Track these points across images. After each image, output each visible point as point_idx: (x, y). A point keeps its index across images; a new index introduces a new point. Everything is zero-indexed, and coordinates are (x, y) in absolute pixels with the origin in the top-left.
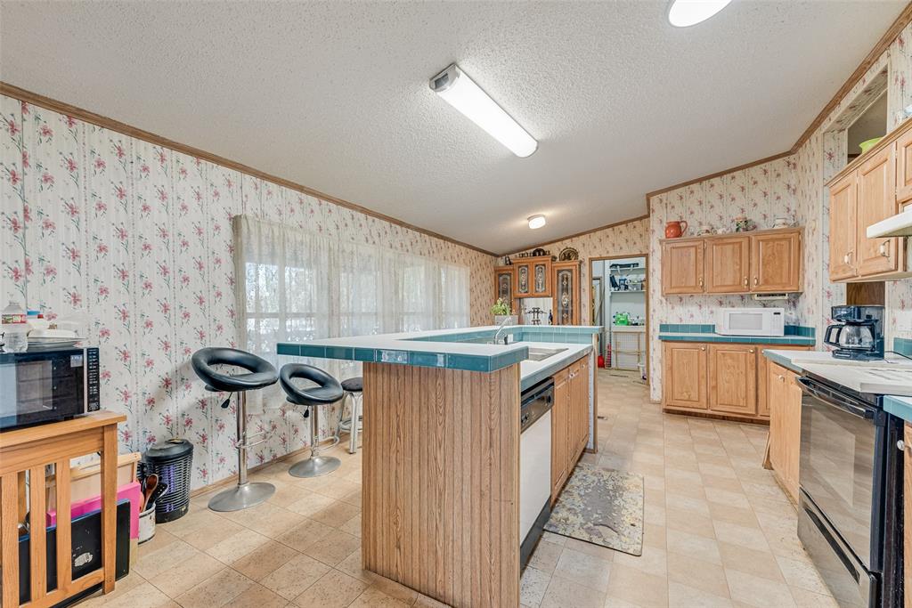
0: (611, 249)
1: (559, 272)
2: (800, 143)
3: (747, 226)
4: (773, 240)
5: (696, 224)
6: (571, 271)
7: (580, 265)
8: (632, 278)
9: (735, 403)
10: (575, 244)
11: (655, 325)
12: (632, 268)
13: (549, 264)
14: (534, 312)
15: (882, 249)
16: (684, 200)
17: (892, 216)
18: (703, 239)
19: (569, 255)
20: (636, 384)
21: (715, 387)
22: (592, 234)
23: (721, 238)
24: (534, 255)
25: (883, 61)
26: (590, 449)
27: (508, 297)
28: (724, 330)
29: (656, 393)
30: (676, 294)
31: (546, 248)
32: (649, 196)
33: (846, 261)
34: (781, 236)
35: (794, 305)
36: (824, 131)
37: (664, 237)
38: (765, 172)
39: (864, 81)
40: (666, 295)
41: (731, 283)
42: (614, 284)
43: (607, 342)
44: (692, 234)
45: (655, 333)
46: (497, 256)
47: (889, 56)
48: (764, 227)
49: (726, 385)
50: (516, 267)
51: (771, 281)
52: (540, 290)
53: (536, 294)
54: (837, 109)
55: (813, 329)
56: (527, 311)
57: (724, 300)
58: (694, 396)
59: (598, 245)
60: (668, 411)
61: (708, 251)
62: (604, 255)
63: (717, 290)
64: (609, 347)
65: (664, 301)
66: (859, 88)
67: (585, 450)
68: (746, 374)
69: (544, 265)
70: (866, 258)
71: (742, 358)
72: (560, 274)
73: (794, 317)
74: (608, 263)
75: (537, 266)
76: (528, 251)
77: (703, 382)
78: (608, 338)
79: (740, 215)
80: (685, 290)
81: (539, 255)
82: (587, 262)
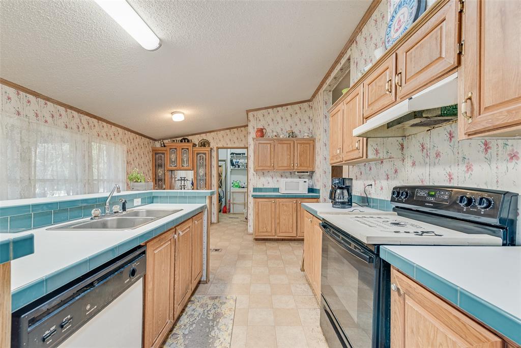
0: (229, 143)
1: (198, 154)
2: (314, 96)
3: (292, 135)
4: (304, 143)
5: (271, 132)
6: (205, 154)
7: (211, 151)
8: (242, 161)
9: (287, 231)
10: (208, 137)
11: (251, 188)
12: (241, 156)
13: (191, 148)
14: (181, 180)
15: (357, 145)
16: (265, 117)
17: (361, 125)
18: (273, 140)
19: (204, 144)
20: (242, 222)
21: (279, 223)
22: (218, 132)
23: (281, 140)
24: (181, 141)
25: (349, 52)
26: (203, 281)
27: (163, 169)
28: (283, 191)
29: (251, 229)
30: (262, 171)
31: (189, 138)
32: (248, 112)
33: (338, 152)
34: (306, 142)
35: (311, 178)
36: (324, 89)
37: (255, 137)
38: (300, 108)
39: (341, 64)
40: (256, 171)
41: (286, 165)
42: (232, 164)
43: (228, 198)
44: (269, 137)
45: (251, 193)
46: (155, 140)
47: (351, 50)
48: (300, 137)
49: (284, 221)
50: (168, 149)
51: (302, 165)
52: (185, 165)
53: (182, 168)
54: (329, 78)
55: (319, 190)
56: (176, 179)
57: (283, 174)
58: (269, 230)
59: (222, 139)
60: (256, 240)
61: (276, 147)
62: (225, 146)
63: (281, 168)
64: (229, 201)
65: (255, 174)
66: (339, 67)
67: (199, 283)
68: (292, 215)
69: (188, 149)
70: (347, 151)
71: (291, 206)
72: (198, 156)
73: (311, 184)
74: (229, 151)
75: (182, 149)
76: (178, 139)
77: (273, 220)
78: (229, 196)
79: (290, 129)
80: (265, 168)
81: (185, 142)
82: (215, 149)
